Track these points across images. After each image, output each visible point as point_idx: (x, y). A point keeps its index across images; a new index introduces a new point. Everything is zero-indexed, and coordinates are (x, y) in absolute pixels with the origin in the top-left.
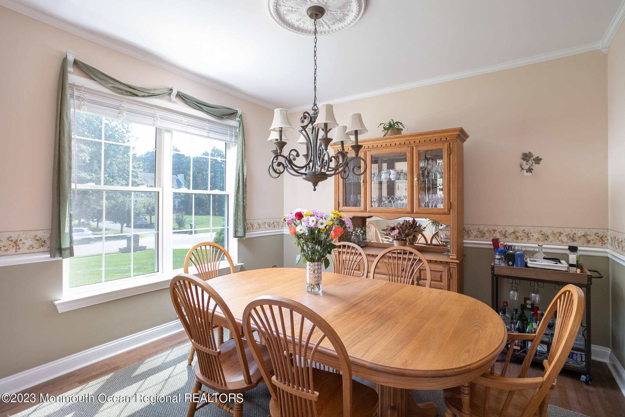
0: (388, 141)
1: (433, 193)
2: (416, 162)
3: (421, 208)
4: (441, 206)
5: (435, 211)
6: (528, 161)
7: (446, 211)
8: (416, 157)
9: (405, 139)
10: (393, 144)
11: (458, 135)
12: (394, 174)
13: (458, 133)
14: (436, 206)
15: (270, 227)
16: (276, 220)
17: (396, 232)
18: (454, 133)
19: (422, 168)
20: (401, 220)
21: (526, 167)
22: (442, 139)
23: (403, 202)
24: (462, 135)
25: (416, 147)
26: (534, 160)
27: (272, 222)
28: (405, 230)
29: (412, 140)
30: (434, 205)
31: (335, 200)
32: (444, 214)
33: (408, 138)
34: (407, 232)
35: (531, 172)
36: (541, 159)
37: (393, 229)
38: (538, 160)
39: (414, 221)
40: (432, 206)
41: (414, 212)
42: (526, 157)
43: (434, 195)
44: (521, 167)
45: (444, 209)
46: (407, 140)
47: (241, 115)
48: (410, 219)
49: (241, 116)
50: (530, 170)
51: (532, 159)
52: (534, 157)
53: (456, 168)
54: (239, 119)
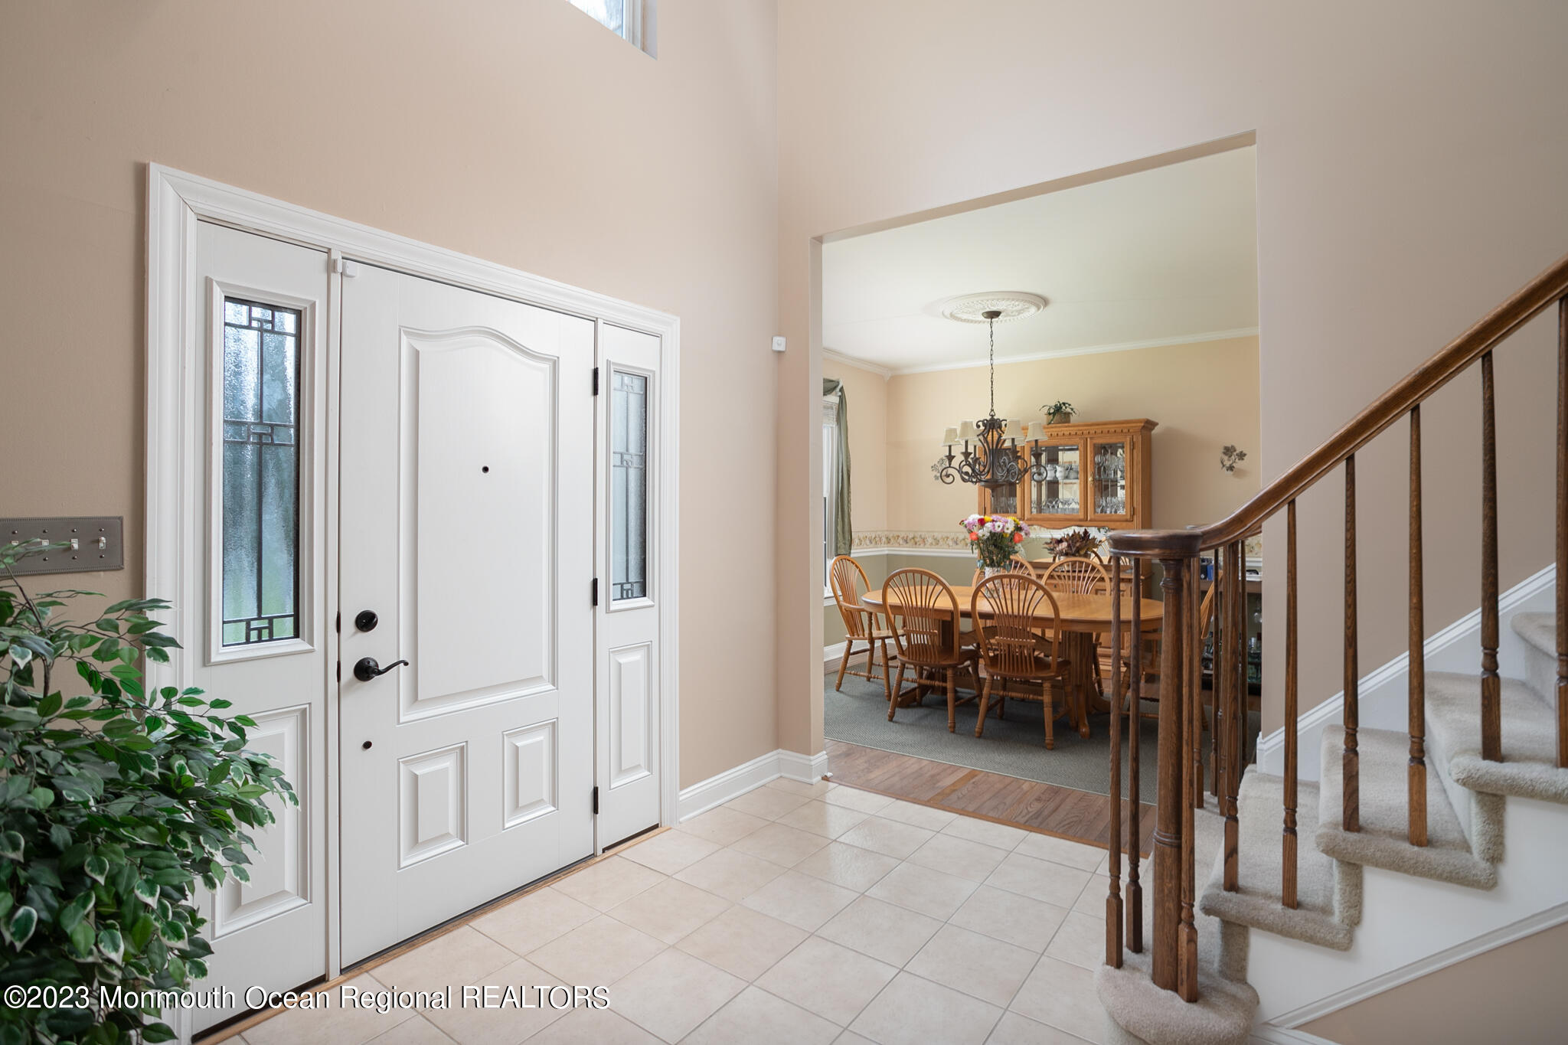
0: (1054, 429)
1: (1112, 496)
2: (1091, 457)
3: (1096, 514)
4: (1122, 512)
5: (1115, 517)
6: (1230, 456)
7: (1129, 517)
8: (1091, 452)
9: (1076, 428)
10: (1060, 434)
11: (1144, 426)
12: (1061, 471)
13: (1143, 424)
14: (1116, 512)
15: (871, 543)
16: (878, 533)
17: (1064, 545)
18: (1138, 424)
19: (1098, 464)
20: (1070, 531)
21: (1228, 464)
22: (1124, 431)
23: (1071, 506)
24: (1149, 425)
25: (1091, 438)
26: (1237, 455)
27: (873, 537)
28: (1076, 543)
29: (1086, 430)
30: (1113, 510)
31: (980, 505)
32: (1127, 521)
33: (1081, 428)
34: (1078, 544)
35: (1232, 470)
36: (1245, 455)
37: (1060, 541)
38: (1242, 456)
39: (1086, 532)
40: (1111, 512)
41: (1089, 518)
42: (1228, 451)
43: (1113, 499)
44: (1222, 463)
45: (1126, 515)
46: (1079, 430)
47: (842, 388)
48: (1081, 530)
49: (842, 390)
50: (1231, 468)
51: (1235, 453)
52: (1237, 452)
53: (1140, 466)
54: (840, 394)
